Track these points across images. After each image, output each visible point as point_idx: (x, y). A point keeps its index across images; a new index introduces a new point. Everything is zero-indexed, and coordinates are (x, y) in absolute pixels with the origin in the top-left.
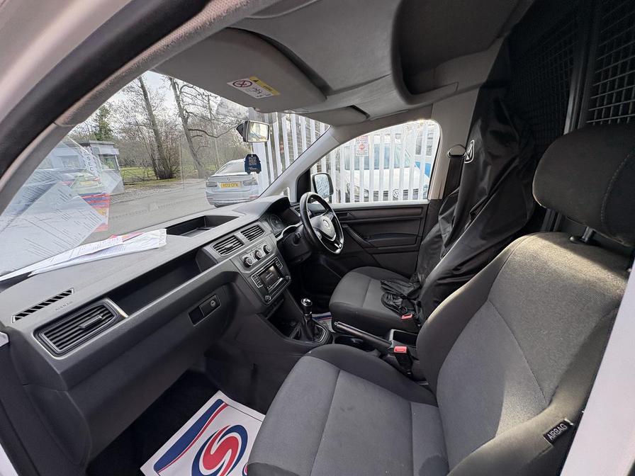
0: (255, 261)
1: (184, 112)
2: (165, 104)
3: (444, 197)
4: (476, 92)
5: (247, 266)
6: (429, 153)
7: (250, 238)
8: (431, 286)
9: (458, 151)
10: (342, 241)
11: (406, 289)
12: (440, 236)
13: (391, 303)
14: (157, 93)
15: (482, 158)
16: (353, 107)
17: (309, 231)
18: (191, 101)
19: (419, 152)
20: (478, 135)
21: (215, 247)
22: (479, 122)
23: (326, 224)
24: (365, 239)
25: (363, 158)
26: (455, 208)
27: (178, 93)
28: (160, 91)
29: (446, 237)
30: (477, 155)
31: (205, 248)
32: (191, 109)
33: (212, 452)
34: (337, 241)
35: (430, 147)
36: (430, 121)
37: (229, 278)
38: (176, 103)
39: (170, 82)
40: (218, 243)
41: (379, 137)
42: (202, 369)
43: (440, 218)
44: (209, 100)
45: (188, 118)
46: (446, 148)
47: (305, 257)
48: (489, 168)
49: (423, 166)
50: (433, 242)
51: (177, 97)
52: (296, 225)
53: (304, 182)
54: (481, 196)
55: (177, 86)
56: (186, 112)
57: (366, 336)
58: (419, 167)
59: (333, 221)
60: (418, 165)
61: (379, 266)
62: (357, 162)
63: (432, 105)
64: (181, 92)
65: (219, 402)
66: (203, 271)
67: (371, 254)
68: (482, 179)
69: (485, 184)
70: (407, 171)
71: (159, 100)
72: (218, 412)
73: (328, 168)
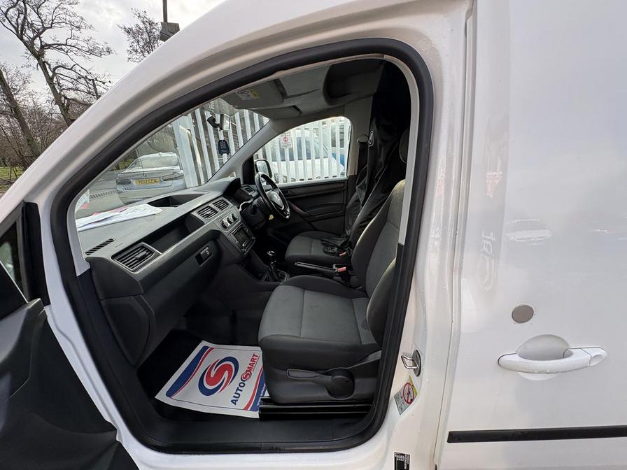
0: (229, 224)
1: (63, 99)
2: (30, 87)
3: (358, 173)
4: (372, 98)
5: (225, 227)
6: (342, 145)
7: (221, 208)
8: (357, 228)
9: (364, 140)
10: (288, 210)
11: (339, 242)
12: (358, 201)
13: (330, 251)
14: (18, 74)
15: (378, 142)
16: (295, 107)
17: (266, 201)
18: (70, 85)
19: (334, 145)
20: (375, 128)
21: (199, 213)
22: (374, 120)
23: (276, 197)
24: (304, 211)
25: (288, 149)
26: (366, 179)
27: (51, 74)
28: (23, 71)
29: (361, 200)
30: (375, 140)
31: (192, 213)
32: (71, 95)
33: (212, 375)
34: (285, 210)
35: (342, 140)
36: (343, 118)
37: (214, 236)
38: (48, 86)
39: (36, 61)
40: (200, 209)
41: (299, 131)
42: (183, 327)
43: (357, 188)
44: (94, 86)
45: (68, 106)
46: (356, 138)
47: (261, 226)
48: (383, 148)
49: (338, 157)
50: (354, 205)
51: (50, 80)
52: (249, 202)
53: (249, 167)
54: (380, 168)
55: (47, 66)
56: (66, 98)
57: (318, 268)
58: (335, 158)
59: (280, 194)
60: (334, 155)
61: (316, 230)
62: (282, 154)
63: (344, 106)
64: (54, 74)
65: (205, 348)
66: (192, 232)
67: (310, 223)
68: (380, 157)
69: (382, 160)
70: (326, 161)
71: (22, 82)
72: (205, 356)
73: (265, 156)
